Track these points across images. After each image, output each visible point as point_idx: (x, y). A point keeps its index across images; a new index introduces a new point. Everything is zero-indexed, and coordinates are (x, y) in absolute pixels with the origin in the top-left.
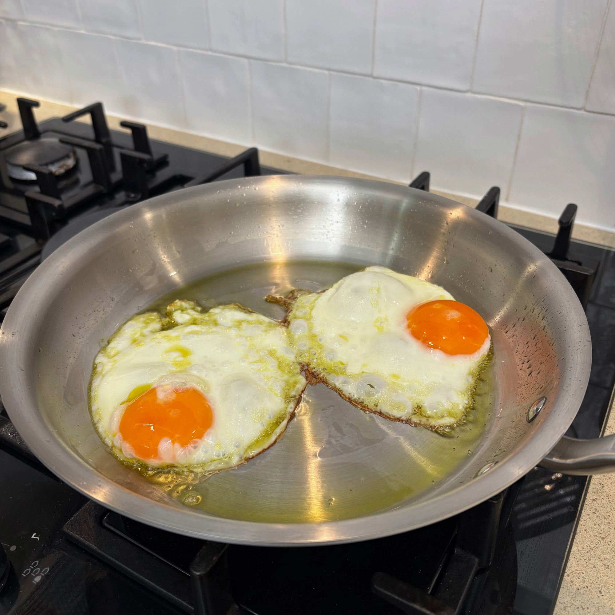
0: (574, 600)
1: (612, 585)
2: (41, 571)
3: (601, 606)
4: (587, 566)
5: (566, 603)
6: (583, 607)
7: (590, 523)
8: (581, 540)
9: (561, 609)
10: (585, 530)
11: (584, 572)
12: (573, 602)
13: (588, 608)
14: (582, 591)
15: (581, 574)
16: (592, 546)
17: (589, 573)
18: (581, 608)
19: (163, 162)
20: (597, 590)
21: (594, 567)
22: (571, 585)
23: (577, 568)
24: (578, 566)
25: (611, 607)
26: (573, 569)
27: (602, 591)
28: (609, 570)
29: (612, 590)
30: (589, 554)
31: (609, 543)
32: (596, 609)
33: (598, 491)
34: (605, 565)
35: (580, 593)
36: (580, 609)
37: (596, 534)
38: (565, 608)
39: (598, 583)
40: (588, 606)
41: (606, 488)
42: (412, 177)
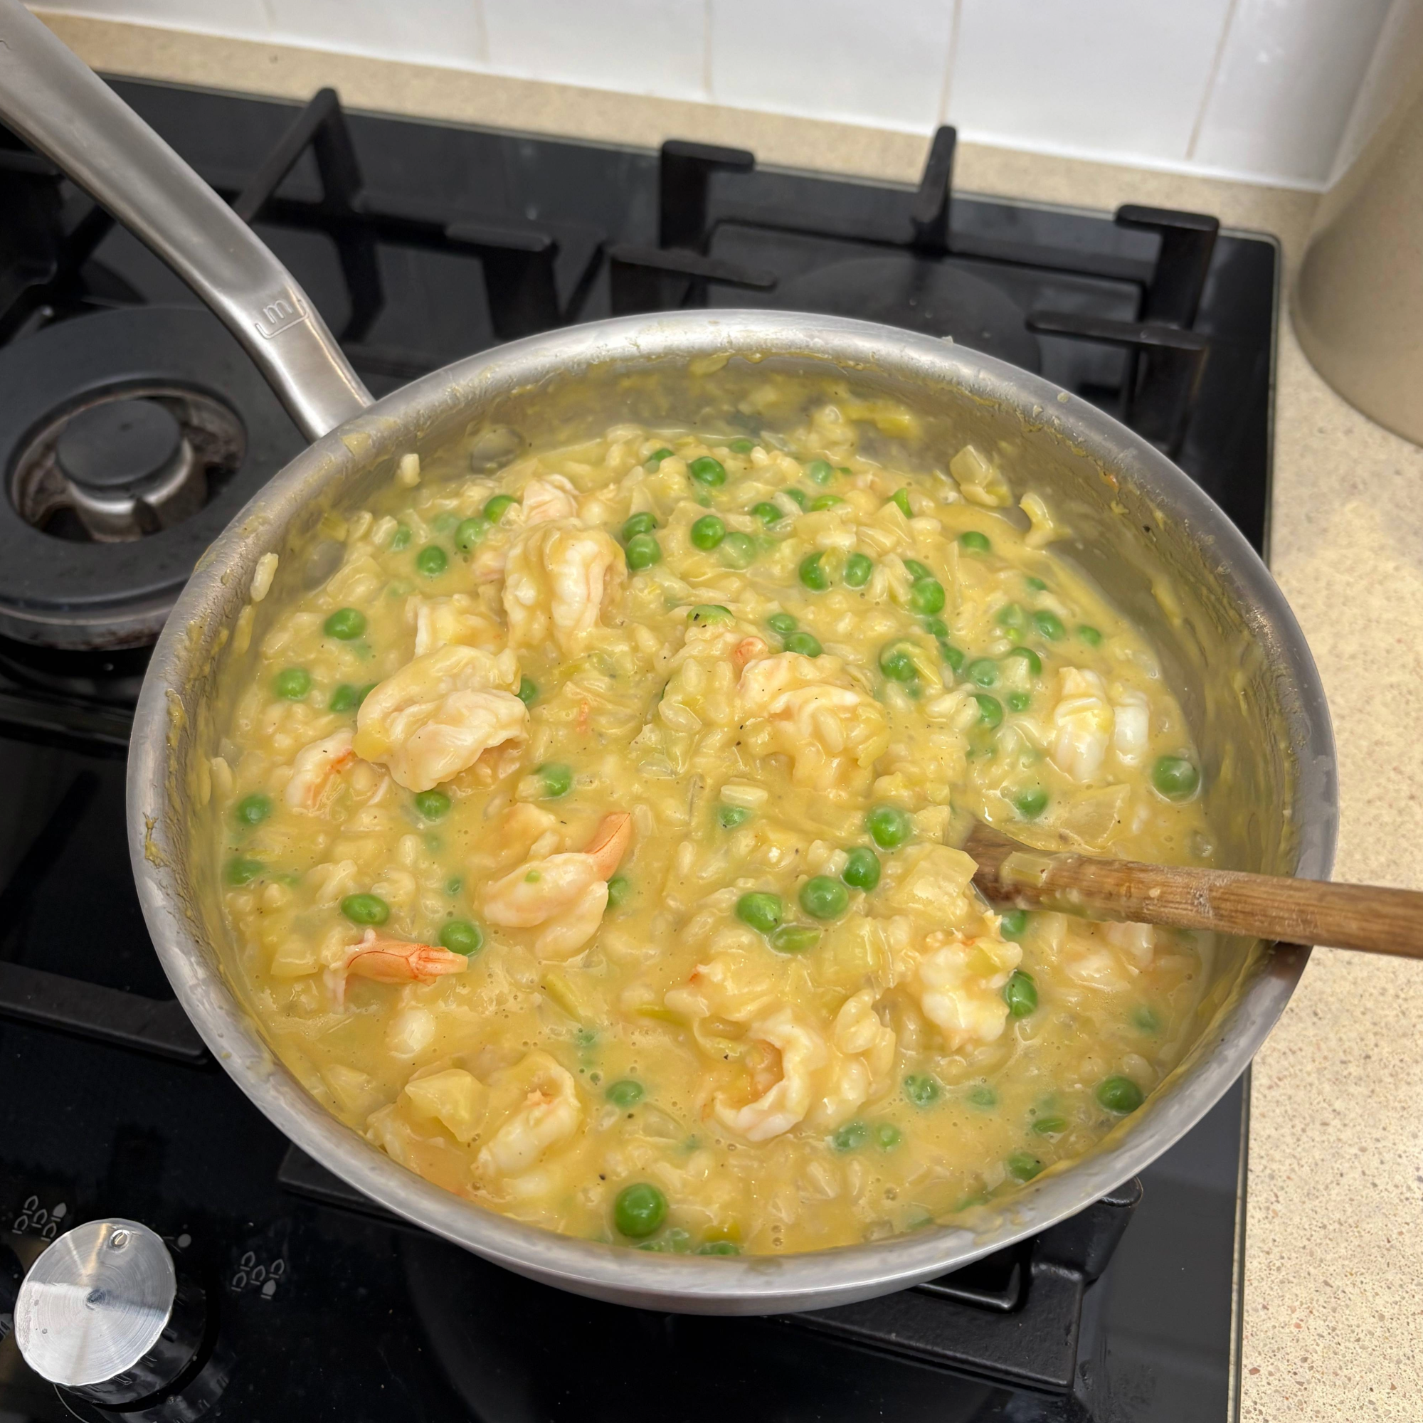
2: (268, 1272)
3: (1322, 1040)
12: (1273, 1044)
13: (1301, 1050)
25: (1338, 1035)
27: (1319, 1011)
28: (1321, 968)
32: (1314, 1048)
36: (1289, 1053)
42: (708, 84)
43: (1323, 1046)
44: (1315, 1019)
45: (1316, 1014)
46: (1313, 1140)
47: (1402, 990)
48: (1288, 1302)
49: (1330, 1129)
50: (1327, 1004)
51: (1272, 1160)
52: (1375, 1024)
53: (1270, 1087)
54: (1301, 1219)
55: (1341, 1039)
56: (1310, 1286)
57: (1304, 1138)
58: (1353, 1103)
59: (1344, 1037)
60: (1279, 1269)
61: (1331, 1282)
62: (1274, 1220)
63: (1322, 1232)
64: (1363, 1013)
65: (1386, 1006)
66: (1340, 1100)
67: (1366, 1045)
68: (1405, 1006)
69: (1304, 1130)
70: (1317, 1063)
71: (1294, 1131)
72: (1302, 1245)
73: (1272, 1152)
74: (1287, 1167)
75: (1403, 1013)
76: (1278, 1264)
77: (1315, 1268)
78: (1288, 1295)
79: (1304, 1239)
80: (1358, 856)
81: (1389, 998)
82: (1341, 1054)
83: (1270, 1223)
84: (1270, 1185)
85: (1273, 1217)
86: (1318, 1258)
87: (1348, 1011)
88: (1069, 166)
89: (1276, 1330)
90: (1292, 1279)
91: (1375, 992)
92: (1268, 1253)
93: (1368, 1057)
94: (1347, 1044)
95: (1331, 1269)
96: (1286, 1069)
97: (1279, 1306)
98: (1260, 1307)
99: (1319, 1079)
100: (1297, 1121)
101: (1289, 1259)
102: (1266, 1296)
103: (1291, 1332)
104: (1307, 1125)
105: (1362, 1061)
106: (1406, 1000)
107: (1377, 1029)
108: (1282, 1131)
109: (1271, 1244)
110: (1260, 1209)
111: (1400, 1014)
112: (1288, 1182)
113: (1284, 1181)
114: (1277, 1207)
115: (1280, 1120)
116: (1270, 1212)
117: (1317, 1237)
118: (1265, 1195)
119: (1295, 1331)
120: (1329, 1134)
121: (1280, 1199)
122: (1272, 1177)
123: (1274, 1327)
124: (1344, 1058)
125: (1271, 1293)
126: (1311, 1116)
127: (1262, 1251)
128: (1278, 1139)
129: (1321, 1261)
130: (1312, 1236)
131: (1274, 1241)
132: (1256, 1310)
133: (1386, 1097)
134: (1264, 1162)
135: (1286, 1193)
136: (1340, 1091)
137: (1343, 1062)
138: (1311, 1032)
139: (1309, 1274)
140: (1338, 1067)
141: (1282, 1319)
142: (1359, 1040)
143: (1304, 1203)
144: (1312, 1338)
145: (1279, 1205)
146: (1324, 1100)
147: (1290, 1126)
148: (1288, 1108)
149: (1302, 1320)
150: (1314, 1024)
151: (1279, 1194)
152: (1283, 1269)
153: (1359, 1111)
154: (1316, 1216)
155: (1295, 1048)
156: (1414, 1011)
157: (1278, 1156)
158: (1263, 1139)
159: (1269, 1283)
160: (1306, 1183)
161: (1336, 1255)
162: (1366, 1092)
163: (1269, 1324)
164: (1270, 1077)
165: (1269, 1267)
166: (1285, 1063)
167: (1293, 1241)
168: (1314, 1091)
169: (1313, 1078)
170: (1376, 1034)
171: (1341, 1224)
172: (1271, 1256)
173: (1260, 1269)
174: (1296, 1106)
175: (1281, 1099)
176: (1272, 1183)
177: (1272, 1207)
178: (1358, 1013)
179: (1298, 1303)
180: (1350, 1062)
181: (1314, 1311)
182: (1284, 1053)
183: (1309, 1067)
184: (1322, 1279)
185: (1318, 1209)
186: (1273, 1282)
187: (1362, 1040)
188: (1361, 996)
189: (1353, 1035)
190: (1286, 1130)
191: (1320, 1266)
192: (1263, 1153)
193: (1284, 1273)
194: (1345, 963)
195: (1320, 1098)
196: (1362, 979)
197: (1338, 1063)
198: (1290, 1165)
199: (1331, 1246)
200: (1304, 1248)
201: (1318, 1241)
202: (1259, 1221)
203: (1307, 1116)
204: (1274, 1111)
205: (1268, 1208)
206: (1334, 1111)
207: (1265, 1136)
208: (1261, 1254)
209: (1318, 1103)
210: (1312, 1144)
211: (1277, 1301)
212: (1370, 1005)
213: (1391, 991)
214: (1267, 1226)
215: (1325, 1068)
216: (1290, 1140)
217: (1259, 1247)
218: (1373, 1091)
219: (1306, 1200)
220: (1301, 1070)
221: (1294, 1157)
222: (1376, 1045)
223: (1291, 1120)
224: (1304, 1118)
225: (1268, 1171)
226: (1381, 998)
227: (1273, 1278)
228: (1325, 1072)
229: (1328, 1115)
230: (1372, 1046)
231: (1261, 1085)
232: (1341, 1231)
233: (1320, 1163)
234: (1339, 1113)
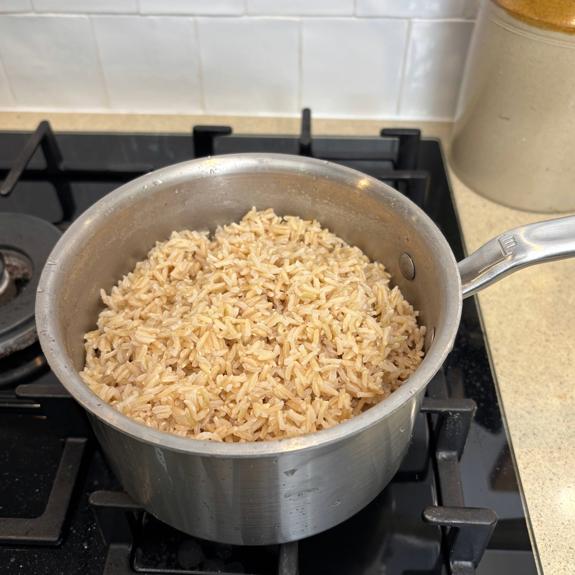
42: (203, 107)
43: (541, 447)
44: (535, 436)
45: (534, 434)
46: (548, 487)
48: (557, 560)
49: (554, 482)
50: (537, 429)
51: (534, 499)
53: (525, 468)
54: (553, 522)
55: (547, 443)
56: (564, 550)
57: (545, 488)
58: (559, 469)
60: (550, 546)
61: (572, 547)
62: (542, 525)
63: (563, 526)
64: (553, 430)
65: (561, 426)
66: (554, 468)
67: (558, 444)
68: (568, 424)
69: (543, 484)
70: (540, 455)
71: (540, 484)
72: (556, 534)
73: (533, 496)
74: (541, 501)
76: (549, 544)
77: (564, 542)
78: (556, 557)
79: (557, 531)
80: (533, 367)
82: (549, 449)
83: (541, 526)
84: (536, 510)
85: (542, 524)
86: (564, 538)
87: (546, 430)
88: (352, 122)
89: (556, 573)
90: (556, 549)
91: (555, 421)
92: (544, 540)
93: (560, 448)
94: (550, 445)
95: (571, 541)
96: (529, 459)
97: (554, 562)
98: (547, 564)
99: (543, 461)
100: (539, 480)
101: (553, 540)
102: (548, 559)
103: (562, 573)
104: (544, 481)
105: (558, 450)
107: (560, 436)
108: (535, 486)
109: (544, 536)
110: (535, 521)
112: (543, 508)
113: (542, 507)
114: (541, 519)
115: (533, 481)
116: (540, 522)
117: (561, 529)
118: (535, 515)
119: (564, 571)
120: (554, 483)
121: (542, 515)
122: (536, 507)
123: (555, 572)
125: (550, 557)
126: (544, 477)
127: (541, 540)
128: (534, 490)
129: (566, 539)
130: (559, 529)
131: (545, 534)
132: (546, 566)
133: (571, 463)
134: (531, 500)
135: (544, 512)
136: (553, 464)
137: (551, 452)
139: (563, 545)
140: (550, 455)
141: (557, 568)
143: (552, 515)
144: (571, 573)
145: (542, 518)
146: (548, 470)
147: (537, 483)
148: (534, 475)
149: (565, 566)
150: (535, 438)
151: (541, 513)
152: (552, 545)
153: (563, 471)
154: (559, 520)
155: (530, 450)
157: (536, 497)
158: (528, 491)
159: (548, 553)
160: (551, 506)
161: (571, 535)
162: (564, 463)
163: (552, 571)
164: (524, 464)
165: (546, 546)
166: (528, 457)
167: (552, 533)
168: (543, 467)
169: (541, 461)
170: (560, 438)
171: (569, 521)
172: (545, 541)
173: (543, 547)
174: (537, 474)
176: (537, 509)
177: (540, 519)
178: (551, 431)
179: (562, 559)
180: (553, 451)
181: (569, 561)
182: (526, 453)
183: (538, 457)
184: (568, 547)
185: (559, 517)
186: (549, 552)
188: (550, 423)
189: (552, 440)
190: (536, 485)
191: (566, 541)
192: (530, 497)
193: (552, 547)
195: (546, 469)
197: (549, 453)
198: (542, 500)
199: (568, 531)
200: (558, 534)
201: (562, 530)
202: (536, 527)
203: (542, 477)
204: (529, 478)
205: (538, 520)
206: (553, 473)
207: (529, 490)
208: (541, 541)
209: (546, 471)
210: (548, 489)
211: (553, 560)
212: (555, 426)
214: (540, 528)
215: (544, 456)
216: (539, 489)
217: (540, 538)
218: (566, 462)
219: (553, 513)
220: (535, 459)
221: (543, 496)
223: (537, 480)
224: (542, 479)
225: (534, 504)
226: (558, 423)
227: (549, 550)
229: (551, 476)
230: (560, 443)
232: (570, 524)
233: (553, 496)
234: (555, 474)
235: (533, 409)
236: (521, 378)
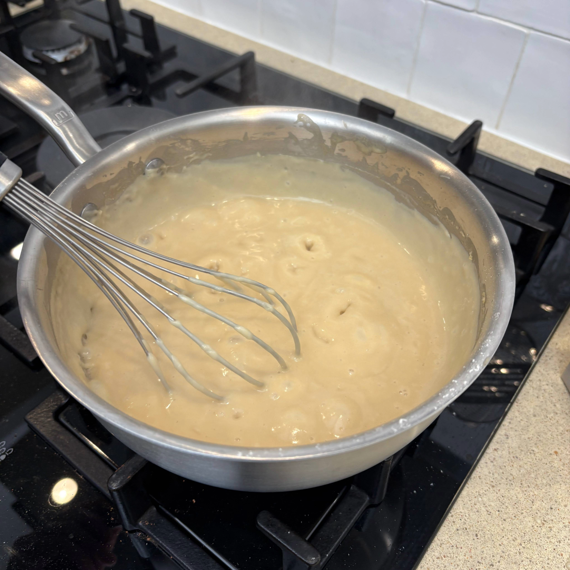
0: (451, 539)
1: (489, 530)
3: (474, 548)
4: (471, 510)
5: (444, 540)
6: (458, 546)
7: (486, 471)
8: (473, 486)
9: (438, 545)
10: (479, 477)
11: (467, 515)
12: (450, 540)
13: (461, 548)
14: (460, 532)
15: (464, 516)
16: (481, 492)
17: (471, 516)
18: (456, 547)
19: (171, 53)
20: (474, 533)
21: (478, 511)
22: (452, 525)
23: (462, 510)
24: (463, 509)
25: (482, 550)
26: (458, 511)
27: (479, 535)
28: (490, 516)
29: (488, 534)
30: (476, 499)
31: (498, 491)
32: (468, 550)
33: (501, 441)
34: (488, 511)
35: (458, 533)
37: (488, 482)
38: (441, 544)
39: (477, 527)
40: (462, 546)
41: (510, 441)
42: (408, 91)
43: (473, 551)
44: (475, 538)
45: (477, 535)
47: (525, 543)
50: (484, 533)
52: (503, 552)
53: (438, 558)
55: (483, 552)
59: (485, 552)
64: (500, 545)
65: (513, 547)
67: (494, 560)
68: (522, 550)
70: (466, 557)
75: (520, 553)
80: (533, 475)
81: (516, 543)
82: (480, 558)
87: (493, 541)
91: (511, 538)
93: (492, 565)
94: (485, 555)
106: (524, 548)
111: (518, 553)
124: (480, 561)
137: (478, 562)
138: (470, 542)
140: (476, 563)
142: (491, 556)
156: (525, 554)
169: (461, 563)
170: (501, 556)
175: (441, 565)
178: (497, 544)
180: (482, 564)
183: (461, 557)
187: (493, 556)
188: (503, 537)
189: (490, 552)
194: (503, 519)
196: (507, 530)
197: (476, 561)
212: (505, 542)
213: (519, 541)
220: (456, 557)
222: (499, 562)
226: (512, 542)
228: (468, 563)
231: (434, 555)
235: (497, 513)
236: (511, 478)
